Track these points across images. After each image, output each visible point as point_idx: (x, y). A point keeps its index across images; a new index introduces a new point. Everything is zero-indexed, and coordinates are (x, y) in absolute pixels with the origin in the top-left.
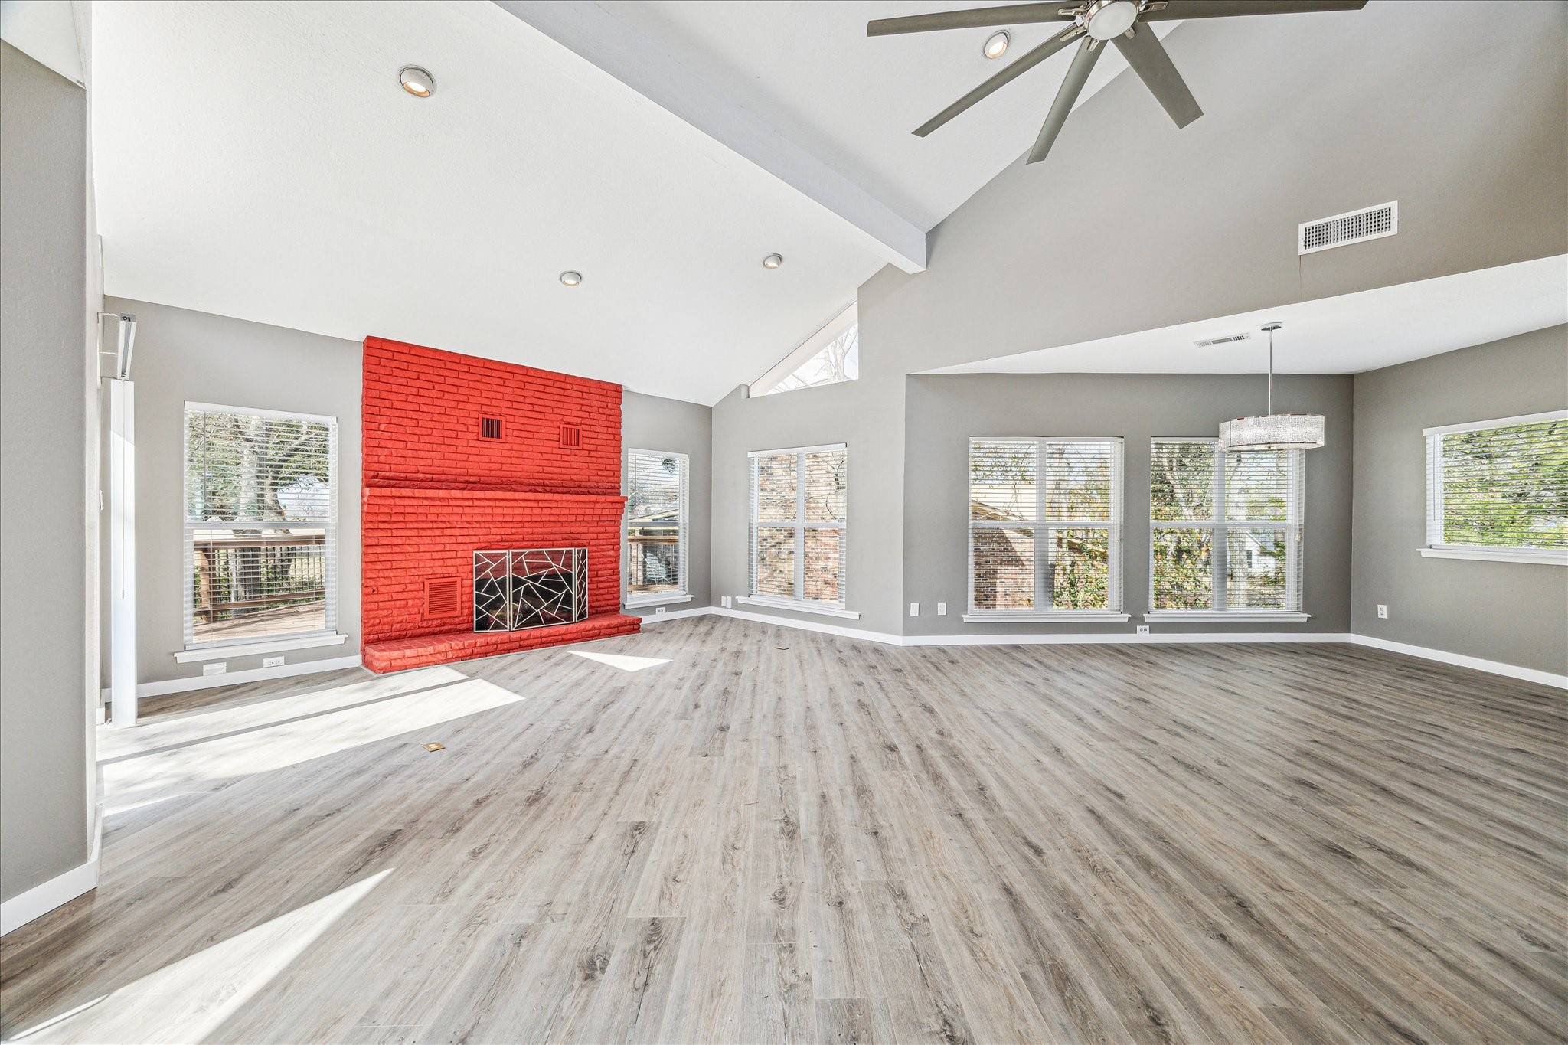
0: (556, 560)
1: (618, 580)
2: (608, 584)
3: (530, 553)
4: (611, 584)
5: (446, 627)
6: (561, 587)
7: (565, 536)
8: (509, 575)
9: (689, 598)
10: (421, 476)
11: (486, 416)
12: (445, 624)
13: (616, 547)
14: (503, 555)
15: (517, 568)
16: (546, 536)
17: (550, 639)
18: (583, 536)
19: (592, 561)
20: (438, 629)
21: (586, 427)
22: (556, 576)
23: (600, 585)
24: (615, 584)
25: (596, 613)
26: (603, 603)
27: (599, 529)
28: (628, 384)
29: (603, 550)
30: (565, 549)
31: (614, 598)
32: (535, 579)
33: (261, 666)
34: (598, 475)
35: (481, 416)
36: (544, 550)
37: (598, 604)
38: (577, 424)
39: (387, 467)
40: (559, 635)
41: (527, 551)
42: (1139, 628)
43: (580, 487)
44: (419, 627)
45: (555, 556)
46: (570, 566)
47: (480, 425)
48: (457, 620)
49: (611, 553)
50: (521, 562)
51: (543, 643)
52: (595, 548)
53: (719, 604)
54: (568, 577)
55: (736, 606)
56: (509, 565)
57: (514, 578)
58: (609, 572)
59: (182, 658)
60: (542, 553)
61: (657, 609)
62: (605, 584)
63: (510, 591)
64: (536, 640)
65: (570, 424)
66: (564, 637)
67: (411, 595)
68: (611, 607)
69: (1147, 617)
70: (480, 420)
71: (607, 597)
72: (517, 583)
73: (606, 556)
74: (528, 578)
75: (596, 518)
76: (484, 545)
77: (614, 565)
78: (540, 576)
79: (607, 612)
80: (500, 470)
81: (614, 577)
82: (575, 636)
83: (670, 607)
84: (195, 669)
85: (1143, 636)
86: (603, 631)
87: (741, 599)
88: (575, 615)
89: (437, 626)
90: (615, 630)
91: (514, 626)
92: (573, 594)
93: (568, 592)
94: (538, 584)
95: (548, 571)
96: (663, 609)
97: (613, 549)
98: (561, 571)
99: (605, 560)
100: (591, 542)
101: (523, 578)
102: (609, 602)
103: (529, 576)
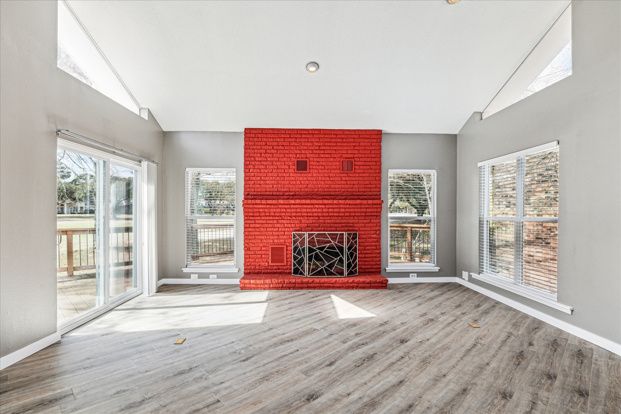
0: (334, 239)
1: (380, 253)
2: (372, 255)
3: (319, 234)
4: (375, 255)
5: (279, 271)
6: (336, 255)
7: (343, 225)
8: (306, 245)
9: (437, 269)
10: (268, 193)
11: (299, 160)
12: (279, 269)
13: (378, 232)
14: (304, 234)
15: (311, 242)
16: (332, 225)
17: (325, 285)
18: (355, 225)
19: (361, 240)
20: (276, 271)
21: (356, 159)
22: (334, 248)
23: (367, 255)
24: (378, 255)
25: (363, 273)
26: (369, 267)
27: (365, 221)
28: (385, 129)
29: (369, 234)
30: (339, 233)
31: (376, 264)
32: (321, 249)
33: (208, 278)
34: (365, 188)
35: (296, 160)
36: (326, 233)
37: (365, 267)
38: (351, 158)
39: (253, 190)
40: (331, 283)
41: (317, 233)
43: (352, 195)
44: (267, 269)
45: (334, 237)
46: (342, 243)
47: (296, 164)
48: (285, 267)
49: (375, 236)
50: (313, 238)
51: (320, 287)
52: (363, 233)
53: (461, 276)
54: (341, 249)
55: (471, 280)
56: (307, 241)
57: (309, 247)
58: (373, 247)
59: (185, 270)
61: (411, 275)
63: (307, 255)
64: (318, 285)
65: (347, 158)
66: (334, 285)
67: (263, 252)
68: (375, 270)
71: (371, 263)
72: (311, 250)
73: (371, 238)
74: (317, 248)
75: (364, 214)
76: (298, 229)
77: (377, 243)
78: (324, 247)
79: (372, 272)
80: (306, 188)
81: (377, 251)
82: (341, 285)
83: (420, 274)
84: (188, 276)
86: (360, 285)
87: (475, 276)
88: (346, 273)
89: (275, 269)
90: (367, 285)
91: (308, 274)
92: (344, 259)
93: (340, 258)
94: (323, 252)
95: (328, 244)
96: (416, 274)
97: (376, 233)
98: (336, 245)
99: (371, 240)
100: (361, 229)
101: (314, 248)
102: (374, 267)
103: (317, 247)
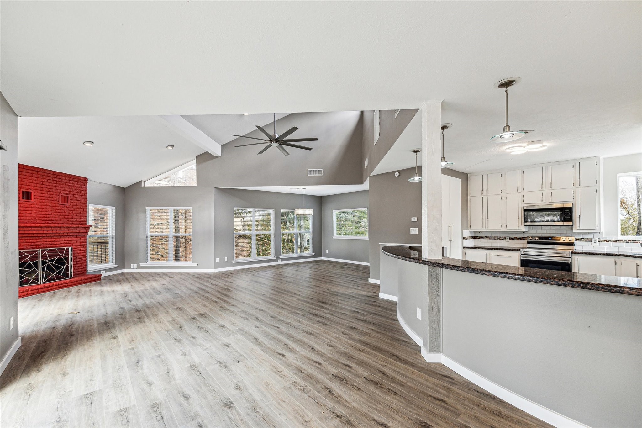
0: (62, 253)
2: (81, 262)
3: (49, 250)
4: (83, 262)
6: (63, 264)
7: (62, 242)
8: (40, 260)
9: (115, 266)
11: (24, 190)
13: (84, 246)
14: (38, 251)
15: (44, 257)
16: (53, 243)
18: (70, 242)
19: (74, 252)
21: (71, 195)
22: (61, 259)
24: (85, 262)
26: (79, 270)
27: (77, 239)
28: (90, 177)
29: (79, 248)
30: (65, 248)
31: (84, 268)
32: (52, 261)
34: (77, 216)
35: (21, 190)
36: (56, 248)
37: (77, 270)
38: (67, 194)
41: (46, 249)
42: (278, 260)
43: (68, 221)
45: (61, 251)
46: (68, 255)
47: (21, 193)
49: (83, 249)
50: (45, 254)
52: (75, 247)
53: (130, 268)
54: (67, 259)
55: (139, 267)
56: (40, 255)
57: (42, 261)
58: (82, 257)
60: (55, 250)
61: (102, 272)
62: (80, 262)
63: (40, 266)
64: (56, 287)
65: (64, 194)
66: (69, 284)
69: (280, 257)
71: (80, 267)
72: (44, 263)
73: (80, 250)
75: (76, 234)
76: (23, 247)
77: (84, 254)
78: (54, 259)
79: (80, 273)
80: (31, 213)
81: (84, 259)
83: (107, 270)
85: (279, 262)
87: (142, 264)
88: (70, 276)
90: (91, 280)
91: (42, 282)
92: (69, 266)
93: (67, 266)
94: (53, 263)
95: (58, 257)
96: (104, 271)
97: (83, 247)
98: (64, 257)
99: (80, 252)
100: (74, 245)
101: (46, 261)
102: (82, 270)
103: (49, 260)
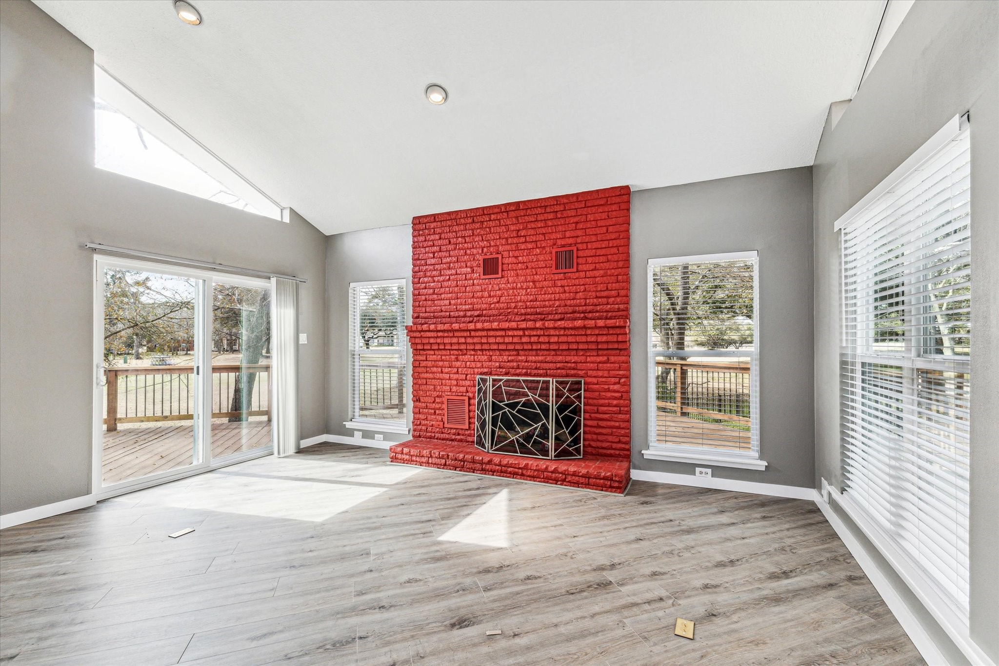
0: (533, 390)
1: (629, 421)
2: (613, 423)
3: (507, 381)
4: (617, 424)
5: (458, 437)
6: (537, 418)
7: (558, 365)
8: (489, 399)
9: (762, 465)
10: (443, 314)
11: (486, 257)
12: (459, 434)
13: (623, 380)
14: (487, 381)
15: (497, 393)
16: (539, 365)
17: (510, 469)
18: (579, 366)
19: (589, 394)
20: (454, 437)
21: (580, 246)
22: (532, 406)
23: (601, 423)
24: (623, 425)
25: (593, 454)
26: (605, 445)
27: (599, 359)
28: (635, 182)
29: (605, 383)
30: (542, 379)
31: (621, 442)
32: (512, 406)
33: (373, 438)
34: (597, 297)
35: (481, 258)
36: (520, 378)
37: (599, 444)
38: (570, 245)
39: (424, 309)
40: (519, 468)
41: (505, 378)
43: (575, 312)
44: (442, 433)
45: (533, 386)
46: (547, 397)
47: (482, 265)
48: (467, 432)
50: (500, 387)
51: (502, 472)
52: (594, 380)
53: (820, 490)
54: (545, 409)
56: (490, 391)
57: (493, 401)
58: (615, 409)
59: (349, 425)
60: (518, 381)
61: (698, 470)
62: (609, 423)
65: (564, 246)
67: (437, 406)
68: (617, 452)
70: (481, 262)
71: (610, 438)
72: (496, 408)
73: (608, 390)
74: (505, 405)
75: (594, 346)
76: (485, 370)
78: (517, 404)
79: (611, 455)
80: (498, 302)
82: (536, 473)
83: (719, 471)
84: (350, 433)
88: (552, 452)
89: (454, 435)
91: (492, 448)
92: (550, 427)
93: (543, 425)
94: (514, 412)
95: (524, 399)
96: (709, 471)
97: (619, 383)
98: (536, 400)
99: (609, 394)
100: (590, 373)
101: (501, 404)
102: (614, 445)
103: (506, 402)
